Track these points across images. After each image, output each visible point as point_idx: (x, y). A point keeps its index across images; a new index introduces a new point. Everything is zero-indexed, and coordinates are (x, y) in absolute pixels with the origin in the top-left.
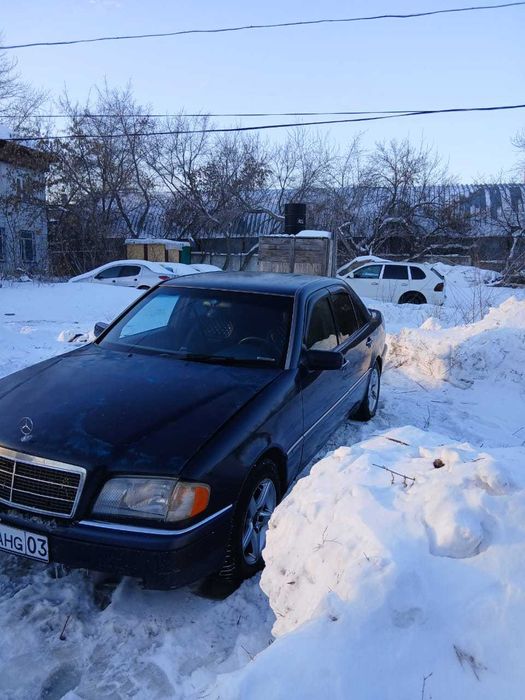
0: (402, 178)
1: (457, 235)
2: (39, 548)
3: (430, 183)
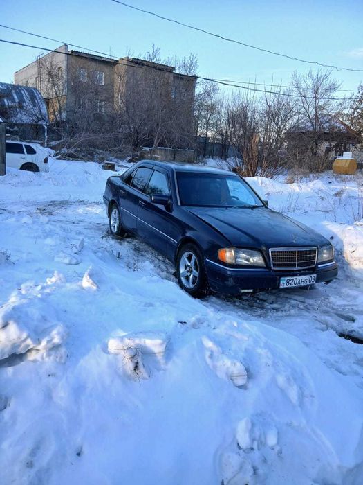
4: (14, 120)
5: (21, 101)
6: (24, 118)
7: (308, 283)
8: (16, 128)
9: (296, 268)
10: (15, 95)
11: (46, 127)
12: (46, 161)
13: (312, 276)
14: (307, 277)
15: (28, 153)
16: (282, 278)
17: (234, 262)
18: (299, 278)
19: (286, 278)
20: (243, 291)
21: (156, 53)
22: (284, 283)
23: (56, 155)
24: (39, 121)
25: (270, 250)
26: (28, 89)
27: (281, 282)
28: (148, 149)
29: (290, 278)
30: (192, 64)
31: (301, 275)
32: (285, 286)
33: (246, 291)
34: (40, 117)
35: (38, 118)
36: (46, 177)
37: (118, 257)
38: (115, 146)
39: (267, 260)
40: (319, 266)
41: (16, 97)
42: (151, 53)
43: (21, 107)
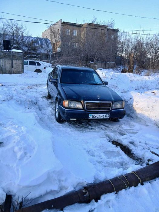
0: (16, 33)
1: (34, 52)
2: (107, 116)
3: (24, 35)
4: (38, 52)
5: (42, 44)
6: (42, 51)
7: (105, 117)
8: (39, 56)
9: (99, 111)
10: (39, 42)
11: (50, 55)
12: (45, 68)
13: (107, 114)
14: (104, 115)
15: (38, 65)
16: (89, 114)
17: (68, 106)
18: (99, 115)
19: (92, 115)
20: (71, 119)
21: (95, 20)
22: (91, 116)
23: (52, 66)
24: (48, 52)
25: (85, 102)
26: (44, 39)
27: (90, 116)
28: (92, 62)
29: (94, 115)
30: (112, 23)
31: (100, 113)
32: (92, 118)
33: (73, 119)
34: (49, 50)
35: (48, 51)
36: (39, 75)
37: (36, 105)
38: (77, 61)
39: (84, 106)
40: (113, 110)
41: (40, 43)
42: (93, 20)
43: (42, 47)
